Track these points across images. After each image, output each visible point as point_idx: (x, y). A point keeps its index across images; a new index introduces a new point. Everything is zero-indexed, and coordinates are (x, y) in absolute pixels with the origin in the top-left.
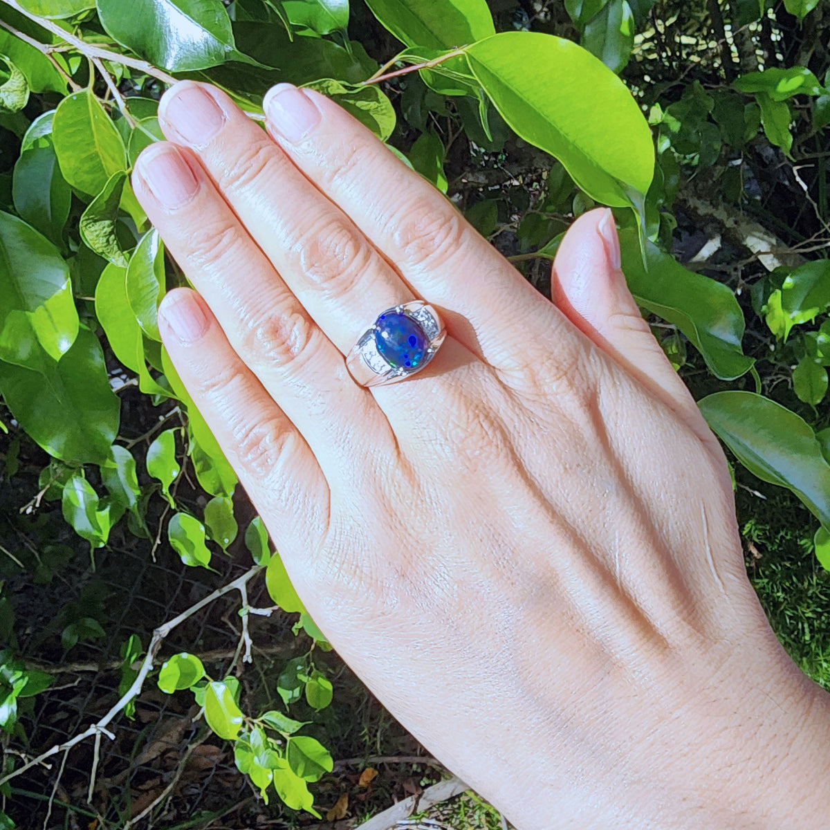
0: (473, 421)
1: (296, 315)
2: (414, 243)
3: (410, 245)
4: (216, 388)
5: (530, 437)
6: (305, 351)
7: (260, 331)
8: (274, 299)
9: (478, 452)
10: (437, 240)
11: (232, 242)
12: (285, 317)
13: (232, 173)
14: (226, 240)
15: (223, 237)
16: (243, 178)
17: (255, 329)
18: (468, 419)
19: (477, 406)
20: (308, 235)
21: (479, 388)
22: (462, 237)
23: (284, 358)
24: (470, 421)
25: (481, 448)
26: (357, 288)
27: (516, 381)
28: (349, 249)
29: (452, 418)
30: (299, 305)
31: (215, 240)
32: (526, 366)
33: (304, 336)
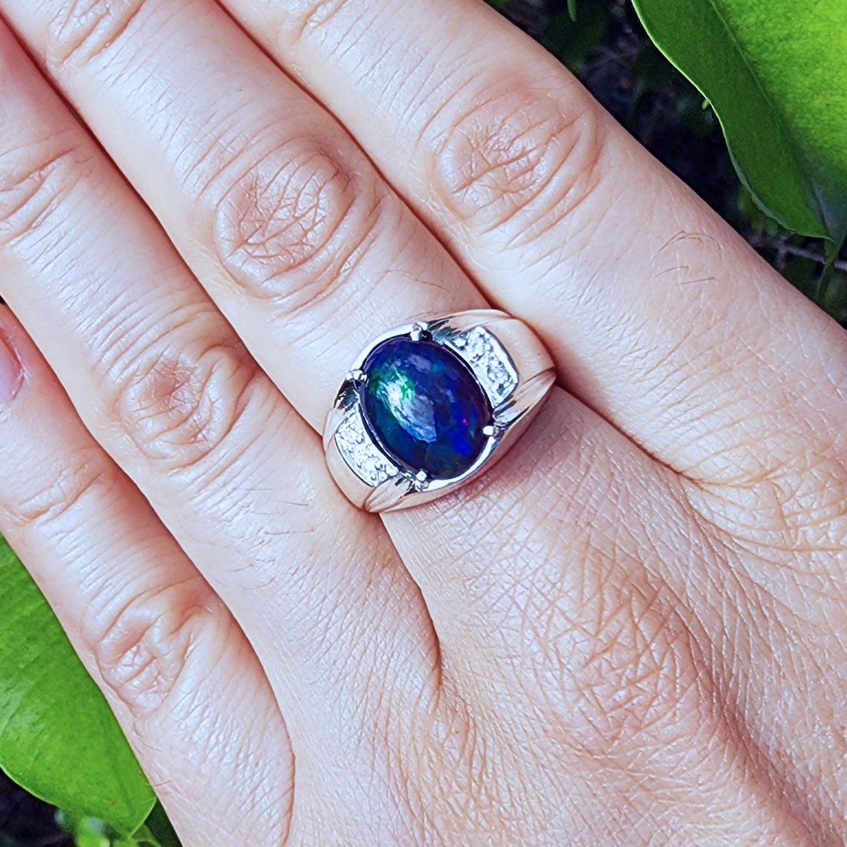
0: (614, 614)
1: (214, 355)
2: (486, 180)
3: (476, 185)
4: (44, 518)
5: (757, 655)
6: (230, 437)
7: (133, 393)
8: (163, 318)
9: (622, 693)
10: (542, 170)
11: (64, 191)
12: (187, 359)
13: (70, 28)
14: (50, 186)
15: (43, 180)
16: (94, 40)
17: (123, 388)
18: (602, 610)
19: (627, 577)
20: (234, 171)
21: (635, 531)
22: (603, 160)
23: (183, 454)
24: (606, 613)
25: (632, 682)
26: (348, 289)
27: (732, 512)
28: (327, 201)
29: (563, 604)
30: (226, 329)
31: (25, 186)
32: (763, 477)
33: (230, 402)
